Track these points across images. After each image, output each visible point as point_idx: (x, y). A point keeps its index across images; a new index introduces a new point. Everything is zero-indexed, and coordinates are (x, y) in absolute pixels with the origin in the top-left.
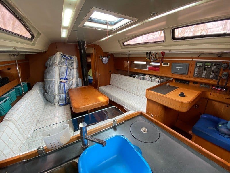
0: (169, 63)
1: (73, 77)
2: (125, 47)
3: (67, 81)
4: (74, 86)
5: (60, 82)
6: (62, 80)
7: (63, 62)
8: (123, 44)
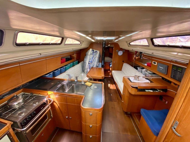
0: (156, 63)
1: (95, 62)
2: (131, 46)
3: (91, 63)
4: (95, 66)
5: (89, 63)
6: (90, 62)
7: (92, 54)
8: (129, 44)
